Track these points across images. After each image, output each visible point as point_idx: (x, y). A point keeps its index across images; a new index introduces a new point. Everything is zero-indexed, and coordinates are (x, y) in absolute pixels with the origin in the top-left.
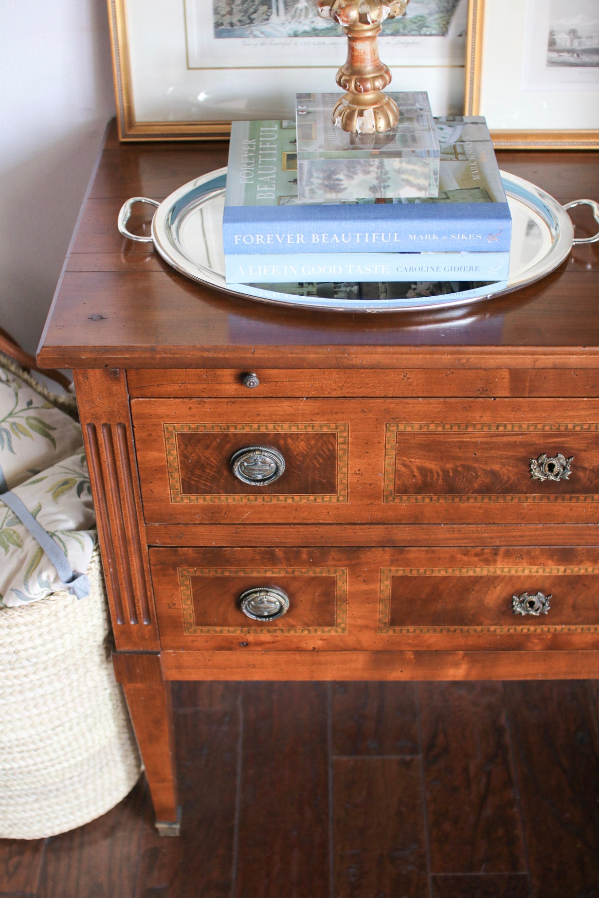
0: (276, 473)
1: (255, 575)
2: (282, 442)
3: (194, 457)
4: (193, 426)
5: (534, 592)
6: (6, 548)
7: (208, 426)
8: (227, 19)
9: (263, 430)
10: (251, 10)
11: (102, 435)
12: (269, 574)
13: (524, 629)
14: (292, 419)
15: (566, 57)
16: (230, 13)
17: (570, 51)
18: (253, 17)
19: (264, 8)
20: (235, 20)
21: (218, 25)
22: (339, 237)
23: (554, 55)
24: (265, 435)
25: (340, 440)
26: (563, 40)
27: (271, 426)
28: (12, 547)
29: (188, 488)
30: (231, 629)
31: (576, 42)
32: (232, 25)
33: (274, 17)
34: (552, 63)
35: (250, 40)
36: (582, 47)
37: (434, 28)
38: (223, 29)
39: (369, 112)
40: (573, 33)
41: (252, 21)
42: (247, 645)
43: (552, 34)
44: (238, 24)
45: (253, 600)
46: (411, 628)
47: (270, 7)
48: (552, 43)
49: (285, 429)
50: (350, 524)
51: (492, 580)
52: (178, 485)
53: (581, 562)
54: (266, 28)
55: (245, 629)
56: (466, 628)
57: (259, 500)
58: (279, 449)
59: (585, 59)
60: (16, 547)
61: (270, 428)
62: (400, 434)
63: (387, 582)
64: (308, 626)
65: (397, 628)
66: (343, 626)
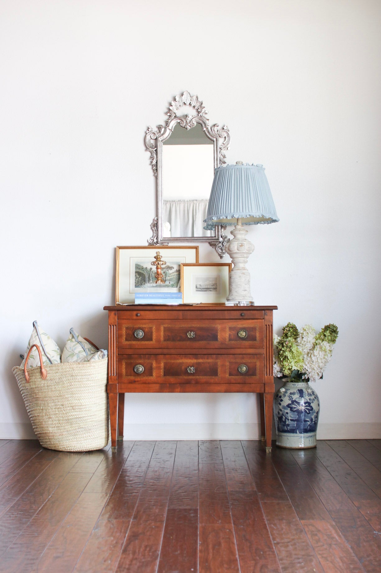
0: (142, 335)
1: (137, 362)
2: (143, 329)
3: (127, 332)
4: (128, 325)
5: (191, 367)
7: (130, 325)
8: (137, 284)
9: (140, 326)
10: (142, 283)
11: (112, 327)
12: (140, 362)
13: (191, 377)
14: (145, 324)
15: (199, 289)
16: (138, 283)
17: (200, 288)
19: (144, 282)
20: (139, 284)
21: (135, 285)
23: (197, 289)
24: (140, 327)
25: (153, 328)
26: (198, 286)
27: (141, 325)
29: (126, 340)
30: (132, 377)
31: (201, 287)
32: (138, 285)
33: (146, 284)
34: (197, 291)
35: (142, 288)
36: (202, 288)
37: (175, 286)
38: (136, 286)
39: (160, 281)
40: (200, 285)
41: (142, 285)
42: (135, 381)
43: (196, 285)
45: (137, 368)
46: (168, 377)
47: (145, 282)
48: (196, 287)
49: (144, 326)
50: (156, 349)
51: (183, 363)
52: (125, 339)
53: (199, 359)
54: (145, 286)
55: (135, 377)
56: (178, 377)
57: (139, 343)
58: (143, 331)
59: (203, 290)
61: (141, 326)
62: (164, 327)
63: (163, 364)
64: (147, 376)
65: (165, 377)
66: (154, 376)
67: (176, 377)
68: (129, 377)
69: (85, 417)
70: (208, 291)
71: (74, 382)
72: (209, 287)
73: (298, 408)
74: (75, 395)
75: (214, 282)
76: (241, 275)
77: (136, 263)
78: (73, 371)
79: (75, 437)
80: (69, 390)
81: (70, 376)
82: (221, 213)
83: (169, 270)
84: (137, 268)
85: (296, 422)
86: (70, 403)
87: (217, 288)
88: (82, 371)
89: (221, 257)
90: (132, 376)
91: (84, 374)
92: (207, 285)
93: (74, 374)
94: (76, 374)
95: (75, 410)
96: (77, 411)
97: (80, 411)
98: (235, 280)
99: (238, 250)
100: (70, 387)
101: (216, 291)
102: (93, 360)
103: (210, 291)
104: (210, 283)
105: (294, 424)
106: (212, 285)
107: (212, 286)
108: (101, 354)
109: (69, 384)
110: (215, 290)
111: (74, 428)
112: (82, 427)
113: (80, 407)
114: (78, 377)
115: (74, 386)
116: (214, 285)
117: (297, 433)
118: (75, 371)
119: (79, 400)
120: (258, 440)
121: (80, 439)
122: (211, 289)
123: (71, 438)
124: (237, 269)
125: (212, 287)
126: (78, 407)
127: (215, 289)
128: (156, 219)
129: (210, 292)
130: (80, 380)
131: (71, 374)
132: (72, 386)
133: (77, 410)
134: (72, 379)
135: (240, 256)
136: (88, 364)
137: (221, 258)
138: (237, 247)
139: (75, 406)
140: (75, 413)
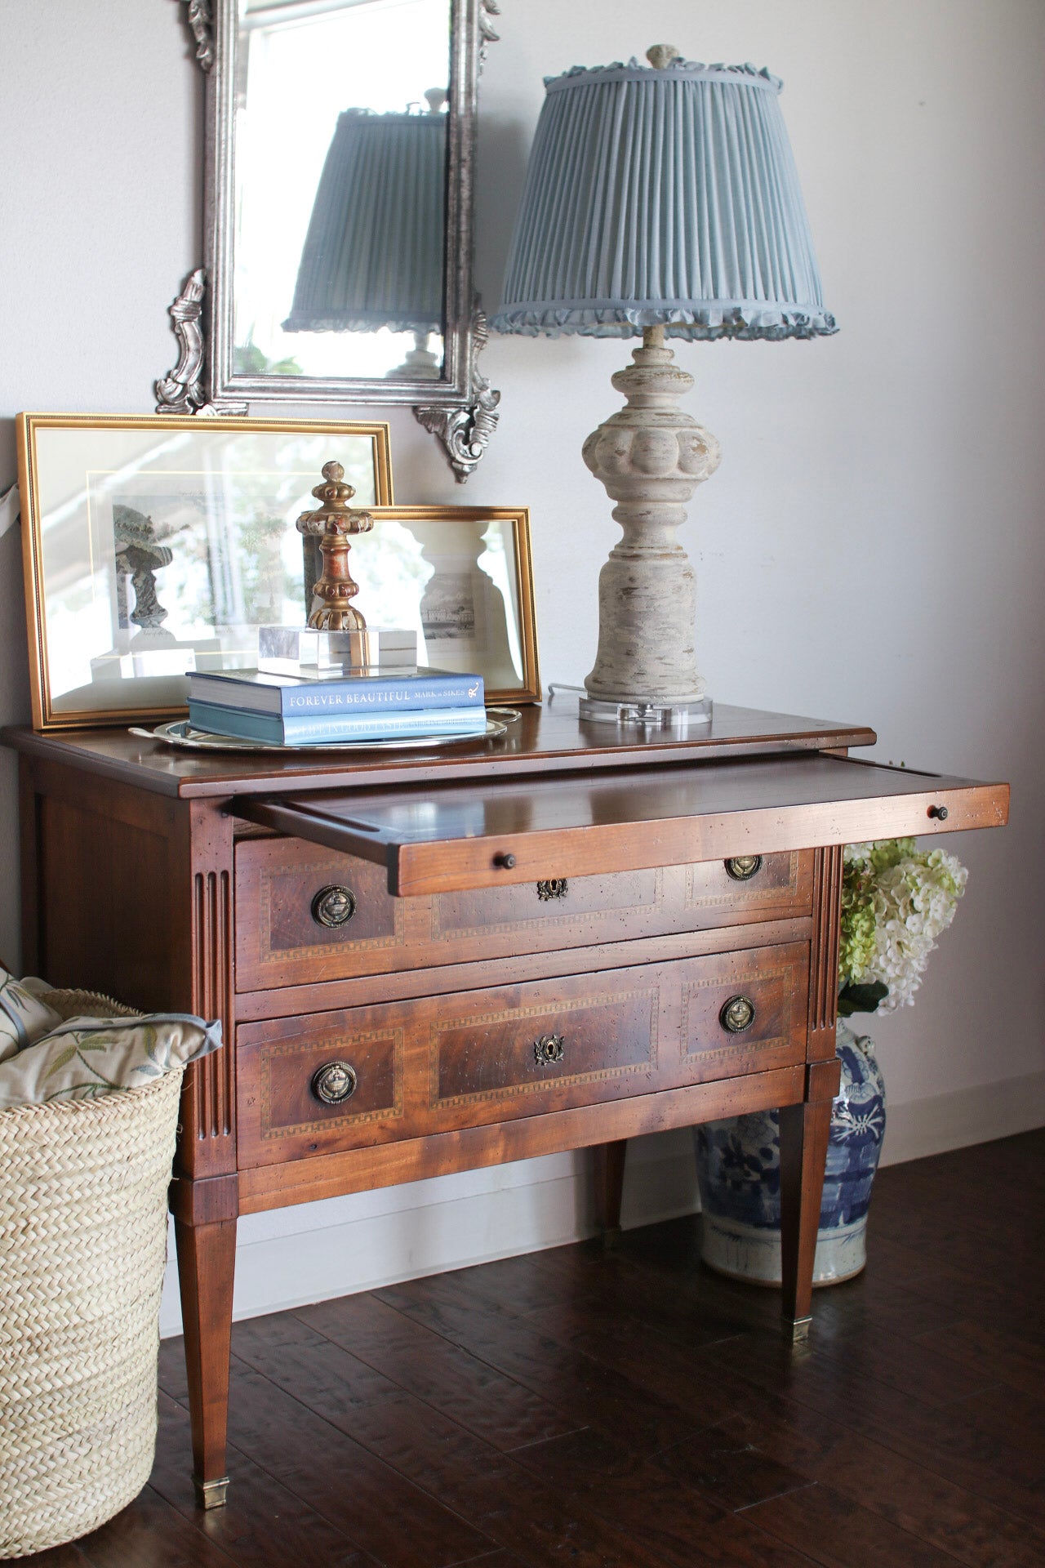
1: (327, 1047)
2: (354, 880)
3: (282, 904)
4: (283, 867)
5: (550, 1036)
6: (102, 1048)
7: (294, 867)
10: (150, 602)
11: (209, 883)
12: (339, 1045)
13: (546, 1084)
18: (151, 608)
22: (366, 697)
24: (342, 873)
28: (109, 1046)
29: (276, 943)
30: (303, 1126)
42: (316, 1146)
44: (139, 615)
45: (327, 1078)
46: (456, 1099)
50: (406, 970)
51: (518, 1026)
52: (268, 941)
55: (316, 1125)
56: (500, 1091)
57: (333, 951)
58: (351, 887)
60: (111, 1045)
63: (436, 1041)
64: (369, 1109)
65: (445, 1100)
66: (400, 1105)
67: (489, 1093)
68: (291, 1128)
69: (97, 1376)
70: (440, 637)
71: (47, 1209)
72: (442, 618)
73: (855, 1128)
74: (48, 1278)
75: (460, 596)
76: (681, 581)
77: (117, 504)
78: (38, 1156)
79: (37, 1485)
80: (13, 1258)
81: (23, 1179)
82: (664, 297)
83: (267, 538)
84: (125, 525)
85: (840, 1185)
86: (22, 1321)
87: (472, 623)
88: (90, 1147)
89: (460, 475)
90: (301, 1122)
91: (101, 1162)
92: (436, 610)
93: (44, 1170)
94: (58, 1168)
95: (46, 1355)
96: (57, 1359)
97: (68, 1356)
98: (656, 604)
99: (682, 466)
100: (23, 1239)
101: (471, 636)
102: (141, 1081)
103: (451, 636)
104: (448, 598)
105: (834, 1194)
106: (455, 607)
107: (455, 612)
108: (183, 1042)
109: (12, 1227)
110: (467, 631)
111: (37, 1444)
112: (77, 1427)
113: (72, 1335)
114: (67, 1182)
115: (43, 1232)
116: (463, 609)
117: (837, 1224)
118: (49, 1153)
119: (69, 1297)
120: (576, 1240)
121: (62, 1491)
122: (453, 625)
123: (18, 1494)
124: (658, 552)
125: (456, 618)
126: (64, 1336)
127: (467, 626)
128: (197, 278)
129: (449, 640)
130: (77, 1195)
131: (29, 1173)
132: (33, 1235)
133: (56, 1352)
134: (34, 1197)
135: (679, 497)
136: (120, 1105)
137: (459, 481)
138: (683, 456)
139: (47, 1334)
140: (46, 1369)
